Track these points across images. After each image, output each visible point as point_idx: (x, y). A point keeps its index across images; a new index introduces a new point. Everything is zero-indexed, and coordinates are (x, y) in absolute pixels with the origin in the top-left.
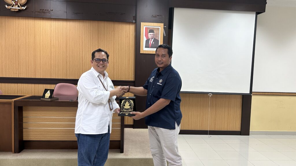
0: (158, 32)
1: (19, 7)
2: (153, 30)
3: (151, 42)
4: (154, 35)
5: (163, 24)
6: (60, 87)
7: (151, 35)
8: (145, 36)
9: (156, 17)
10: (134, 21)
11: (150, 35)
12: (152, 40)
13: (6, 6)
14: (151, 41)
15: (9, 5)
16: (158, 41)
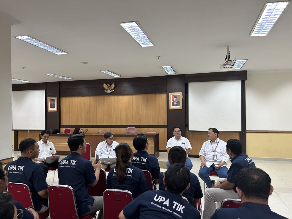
0: (179, 97)
1: (111, 91)
2: (176, 96)
3: (176, 103)
4: (177, 99)
5: (181, 93)
6: (129, 129)
9: (178, 89)
12: (176, 102)
13: (105, 91)
16: (180, 102)
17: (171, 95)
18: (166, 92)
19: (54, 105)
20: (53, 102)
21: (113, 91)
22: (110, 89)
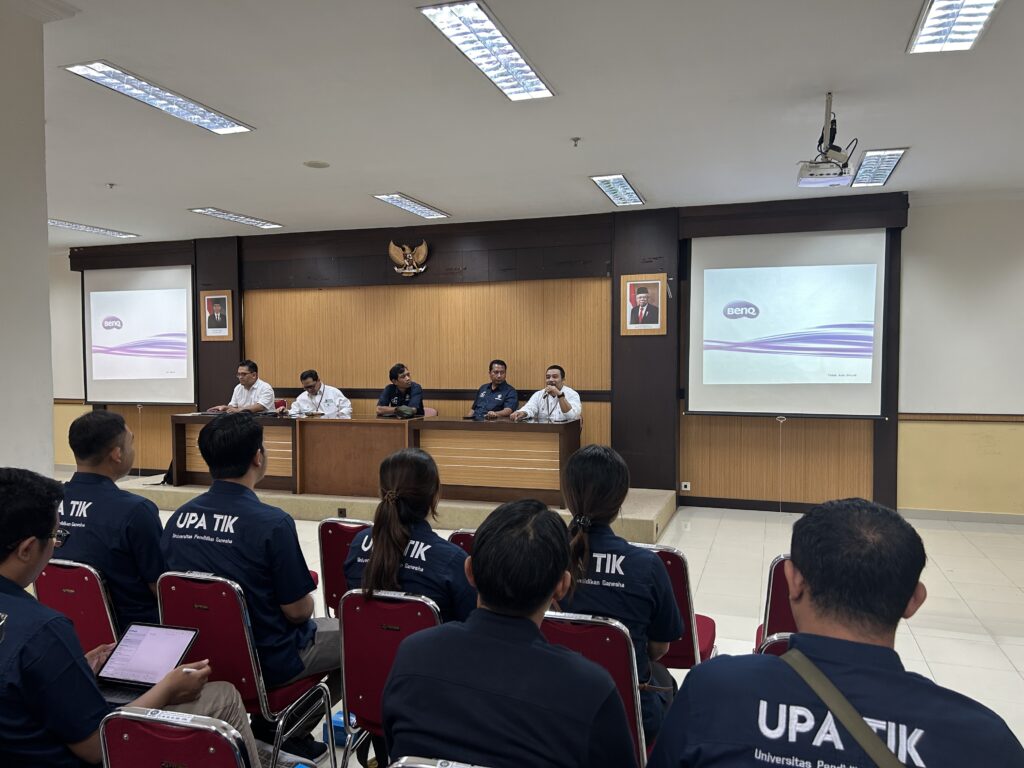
0: (655, 290)
1: (414, 268)
2: (646, 289)
3: (643, 311)
4: (648, 297)
5: (665, 274)
7: (642, 299)
9: (651, 262)
10: (608, 274)
12: (645, 308)
13: (396, 269)
14: (642, 309)
15: (399, 266)
16: (657, 309)
17: (627, 283)
18: (611, 272)
19: (223, 317)
20: (217, 307)
21: (422, 270)
22: (411, 264)
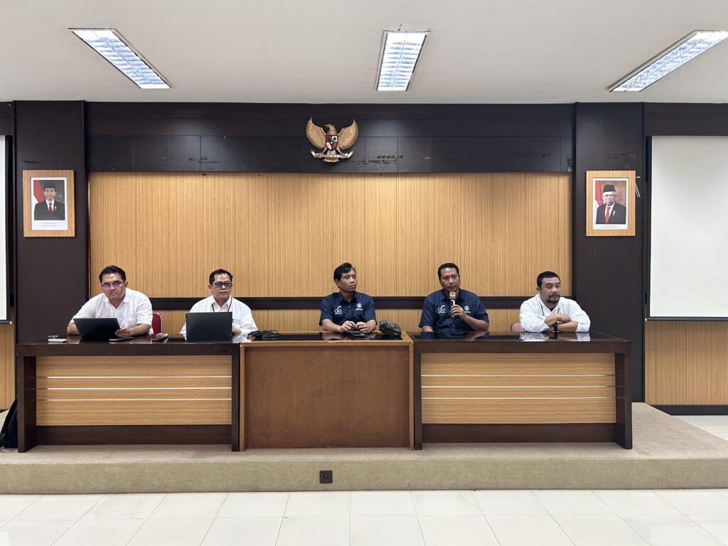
0: (623, 189)
2: (613, 186)
3: (609, 211)
4: (615, 196)
5: (634, 172)
7: (609, 197)
8: (596, 199)
9: (617, 158)
10: (570, 170)
11: (607, 196)
12: (612, 207)
13: (313, 153)
14: (609, 208)
15: (318, 150)
16: (625, 208)
17: (594, 178)
18: (574, 167)
19: (60, 205)
21: (348, 156)
22: (334, 148)
